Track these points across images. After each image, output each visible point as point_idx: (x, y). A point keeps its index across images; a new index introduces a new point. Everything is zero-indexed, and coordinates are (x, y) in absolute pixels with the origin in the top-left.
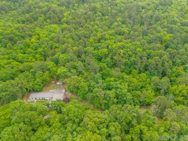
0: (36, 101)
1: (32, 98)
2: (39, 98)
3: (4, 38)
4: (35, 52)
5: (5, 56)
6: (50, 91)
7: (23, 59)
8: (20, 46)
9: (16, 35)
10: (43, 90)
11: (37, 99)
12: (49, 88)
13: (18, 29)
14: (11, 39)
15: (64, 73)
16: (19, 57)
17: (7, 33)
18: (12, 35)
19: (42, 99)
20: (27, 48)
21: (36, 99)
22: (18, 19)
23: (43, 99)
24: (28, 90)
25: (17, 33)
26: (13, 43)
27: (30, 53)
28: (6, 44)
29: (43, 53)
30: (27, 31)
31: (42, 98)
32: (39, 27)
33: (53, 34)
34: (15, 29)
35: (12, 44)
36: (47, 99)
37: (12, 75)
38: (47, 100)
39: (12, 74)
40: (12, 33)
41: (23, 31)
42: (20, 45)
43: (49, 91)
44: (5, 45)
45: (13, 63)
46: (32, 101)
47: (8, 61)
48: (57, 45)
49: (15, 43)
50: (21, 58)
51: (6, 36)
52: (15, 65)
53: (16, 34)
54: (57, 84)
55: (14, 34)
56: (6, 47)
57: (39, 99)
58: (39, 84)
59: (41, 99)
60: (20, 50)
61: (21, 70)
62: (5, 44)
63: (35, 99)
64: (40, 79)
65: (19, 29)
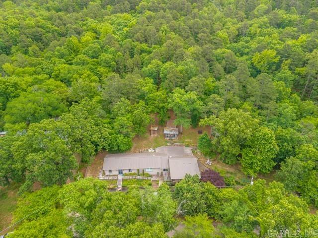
0: (120, 177)
1: (110, 171)
2: (130, 170)
3: (21, 34)
4: (94, 61)
5: (26, 68)
6: (149, 150)
7: (70, 75)
8: (58, 51)
9: (48, 30)
10: (132, 149)
11: (124, 172)
12: (145, 142)
13: (50, 19)
14: (37, 38)
15: (188, 105)
16: (62, 71)
17: (27, 25)
18: (40, 29)
19: (136, 172)
20: (73, 56)
21: (120, 172)
22: (48, 5)
23: (141, 172)
24: (100, 148)
25: (50, 26)
26: (42, 46)
27: (83, 63)
28: (26, 48)
29: (114, 62)
30: (71, 23)
31: (138, 170)
32: (92, 18)
33: (127, 29)
34: (44, 19)
35: (40, 49)
36: (151, 173)
37: (50, 108)
38: (151, 176)
39: (49, 106)
40: (38, 27)
41: (61, 22)
42: (58, 48)
43: (147, 151)
44: (24, 49)
45: (48, 82)
46: (110, 178)
47: (36, 78)
48: (144, 46)
49: (46, 45)
50: (66, 72)
51: (26, 31)
52: (53, 87)
53: (48, 27)
54: (166, 132)
55: (43, 28)
56: (26, 53)
57: (128, 172)
58: (125, 130)
59: (134, 174)
60: (59, 58)
61: (68, 98)
62: (24, 47)
63: (117, 173)
64: (128, 119)
65: (53, 19)
